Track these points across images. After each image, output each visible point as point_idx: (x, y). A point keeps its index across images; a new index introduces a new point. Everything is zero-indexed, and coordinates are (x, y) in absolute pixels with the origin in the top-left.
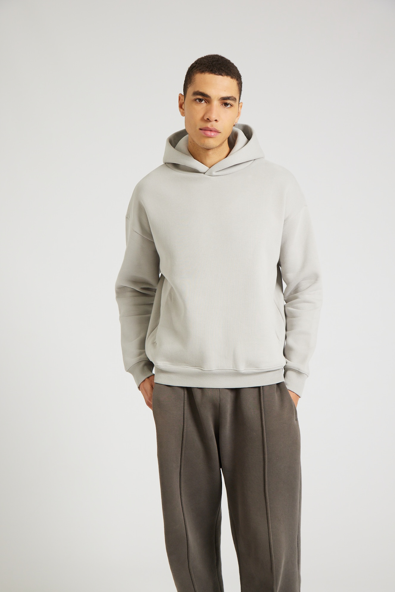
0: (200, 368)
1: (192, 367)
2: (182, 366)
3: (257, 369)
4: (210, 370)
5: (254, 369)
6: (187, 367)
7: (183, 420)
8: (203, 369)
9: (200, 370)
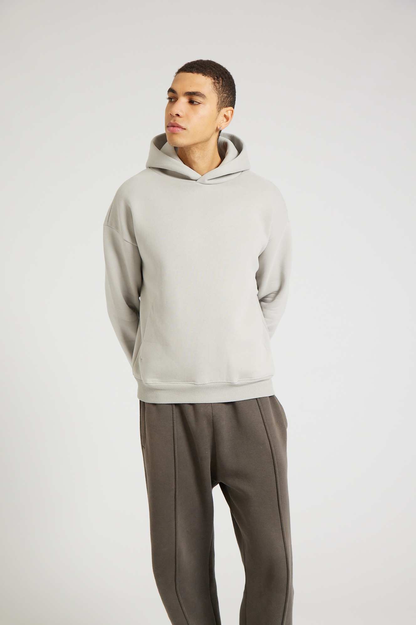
0: (192, 383)
1: (184, 383)
2: (172, 382)
3: (250, 379)
4: (203, 383)
5: (246, 380)
6: (177, 382)
7: (173, 440)
8: (195, 383)
9: (193, 385)
